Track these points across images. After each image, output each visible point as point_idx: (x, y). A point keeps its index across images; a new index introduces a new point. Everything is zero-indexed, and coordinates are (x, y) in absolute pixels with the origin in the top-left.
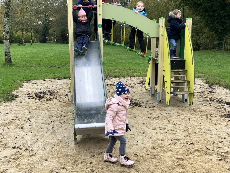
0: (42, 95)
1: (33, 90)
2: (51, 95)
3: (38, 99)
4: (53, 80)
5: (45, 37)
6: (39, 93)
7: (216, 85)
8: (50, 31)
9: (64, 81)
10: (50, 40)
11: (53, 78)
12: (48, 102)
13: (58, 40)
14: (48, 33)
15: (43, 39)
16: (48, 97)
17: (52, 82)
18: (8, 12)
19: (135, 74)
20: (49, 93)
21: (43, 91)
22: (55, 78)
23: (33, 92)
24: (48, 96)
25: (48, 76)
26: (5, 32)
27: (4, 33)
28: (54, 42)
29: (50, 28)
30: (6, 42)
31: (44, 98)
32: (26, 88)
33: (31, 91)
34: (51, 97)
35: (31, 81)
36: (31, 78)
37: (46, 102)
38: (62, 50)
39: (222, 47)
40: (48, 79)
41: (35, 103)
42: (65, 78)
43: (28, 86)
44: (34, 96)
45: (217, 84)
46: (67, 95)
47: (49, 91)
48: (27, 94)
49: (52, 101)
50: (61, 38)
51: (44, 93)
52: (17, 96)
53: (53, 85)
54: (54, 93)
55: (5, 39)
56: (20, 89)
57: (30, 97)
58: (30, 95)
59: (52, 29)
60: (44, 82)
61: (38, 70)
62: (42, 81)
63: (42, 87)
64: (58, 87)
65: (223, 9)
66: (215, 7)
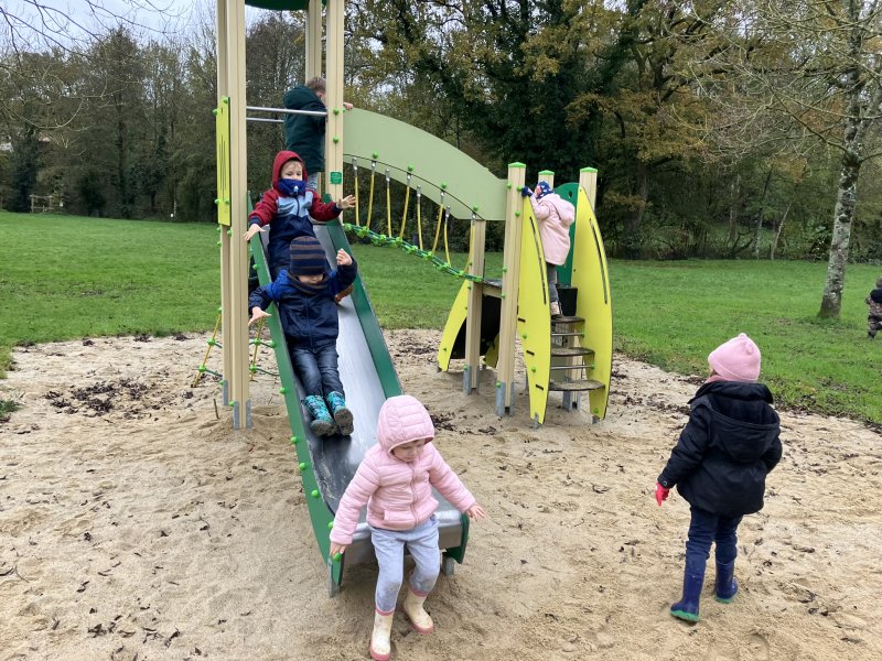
0: (103, 397)
1: (63, 379)
2: (134, 396)
3: (91, 412)
4: (120, 342)
5: (24, 192)
6: (89, 389)
8: (41, 176)
9: (159, 344)
10: (42, 203)
11: (118, 336)
12: (135, 423)
13: (71, 203)
14: (35, 180)
15: (19, 198)
16: (127, 404)
17: (118, 348)
20: (125, 390)
21: (100, 382)
22: (123, 335)
23: (64, 386)
24: (123, 400)
25: (97, 330)
28: (57, 211)
29: (43, 166)
31: (111, 407)
32: (33, 372)
33: (55, 382)
34: (137, 404)
35: (40, 345)
36: (36, 336)
38: (92, 236)
40: (102, 340)
41: (91, 430)
42: (160, 334)
43: (37, 365)
44: (75, 402)
46: (189, 395)
47: (124, 384)
48: (48, 397)
49: (146, 423)
50: (80, 199)
51: (105, 390)
52: (12, 407)
53: (129, 361)
54: (143, 387)
56: (10, 374)
57: (61, 405)
58: (60, 400)
59: (52, 171)
60: (88, 349)
61: (46, 305)
62: (78, 344)
63: (91, 367)
64: (149, 366)
65: (561, 144)
66: (542, 139)
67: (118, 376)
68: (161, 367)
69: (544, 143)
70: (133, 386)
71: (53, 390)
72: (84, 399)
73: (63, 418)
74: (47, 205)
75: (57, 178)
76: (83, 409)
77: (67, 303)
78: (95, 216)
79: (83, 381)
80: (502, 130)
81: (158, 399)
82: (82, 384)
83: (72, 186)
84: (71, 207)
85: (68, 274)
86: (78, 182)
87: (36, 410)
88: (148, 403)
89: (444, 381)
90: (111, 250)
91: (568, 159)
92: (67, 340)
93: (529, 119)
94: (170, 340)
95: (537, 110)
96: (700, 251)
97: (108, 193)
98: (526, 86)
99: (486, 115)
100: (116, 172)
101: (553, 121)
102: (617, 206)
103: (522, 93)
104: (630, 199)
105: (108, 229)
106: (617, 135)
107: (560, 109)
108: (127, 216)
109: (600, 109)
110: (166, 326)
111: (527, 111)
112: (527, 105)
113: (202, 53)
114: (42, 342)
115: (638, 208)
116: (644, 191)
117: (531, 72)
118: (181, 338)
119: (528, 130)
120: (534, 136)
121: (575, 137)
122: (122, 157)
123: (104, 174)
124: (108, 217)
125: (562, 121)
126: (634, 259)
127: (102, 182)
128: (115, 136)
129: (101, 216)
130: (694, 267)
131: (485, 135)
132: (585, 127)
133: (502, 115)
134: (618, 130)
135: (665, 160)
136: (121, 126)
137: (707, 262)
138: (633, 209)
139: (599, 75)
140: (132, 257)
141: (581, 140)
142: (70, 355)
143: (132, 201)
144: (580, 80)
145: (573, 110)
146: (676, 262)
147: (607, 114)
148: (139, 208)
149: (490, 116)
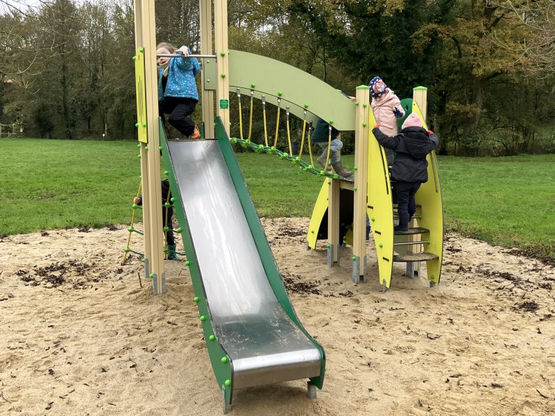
0: (57, 274)
1: (29, 261)
2: (80, 272)
3: (49, 284)
4: (68, 233)
6: (47, 268)
8: (6, 109)
9: (95, 234)
10: (8, 129)
11: (67, 228)
12: (81, 292)
13: (29, 129)
16: (74, 279)
17: (66, 238)
20: (73, 268)
21: (55, 263)
22: (70, 228)
23: (29, 266)
24: (72, 276)
25: (51, 224)
28: (19, 136)
29: (7, 101)
31: (64, 281)
32: (7, 256)
33: (23, 263)
34: (83, 279)
35: (11, 236)
36: (9, 230)
37: (75, 292)
38: (45, 153)
40: (54, 232)
41: (44, 295)
42: (97, 226)
43: (9, 251)
44: (38, 278)
46: (120, 271)
47: (72, 264)
48: (19, 274)
49: (89, 292)
50: (35, 126)
51: (59, 269)
53: (75, 247)
54: (86, 266)
57: (28, 280)
58: (27, 276)
59: (14, 105)
60: (45, 239)
61: (14, 206)
62: (38, 235)
63: (48, 252)
64: (90, 250)
65: (408, 65)
66: (393, 62)
67: (67, 258)
68: (98, 251)
69: (394, 65)
70: (78, 265)
71: (22, 269)
72: (44, 275)
73: (30, 289)
74: (11, 132)
75: (18, 110)
76: (44, 282)
77: (28, 205)
78: (46, 138)
79: (42, 262)
80: (361, 56)
81: (98, 274)
82: (42, 264)
83: (29, 116)
84: (28, 132)
85: (28, 183)
86: (33, 113)
87: (11, 283)
88: (90, 278)
89: (313, 257)
90: (59, 164)
91: (415, 77)
92: (30, 232)
93: (382, 46)
94: (105, 230)
95: (388, 39)
96: (529, 148)
97: (56, 120)
98: (379, 20)
99: (346, 45)
100: (61, 104)
101: (401, 47)
102: (457, 113)
103: (375, 26)
104: (468, 107)
105: (56, 148)
106: (455, 56)
107: (406, 37)
108: (70, 137)
109: (440, 35)
110: (102, 221)
111: (380, 41)
112: (380, 35)
113: (124, 8)
114: (12, 234)
115: (474, 114)
116: (479, 100)
117: (382, 10)
118: (113, 228)
119: (381, 55)
120: (386, 60)
121: (420, 59)
122: (65, 92)
123: (52, 105)
124: (55, 138)
125: (409, 47)
126: (473, 156)
127: (51, 111)
128: (60, 76)
129: (51, 138)
130: (523, 161)
131: (346, 61)
132: (428, 50)
133: (359, 45)
134: (455, 52)
135: (496, 74)
136: (64, 68)
137: (534, 157)
138: (470, 115)
139: (438, 8)
140: (75, 169)
141: (425, 61)
142: (32, 243)
143: (73, 125)
144: (423, 13)
145: (417, 37)
146: (509, 158)
147: (446, 39)
148: (79, 130)
149: (350, 46)
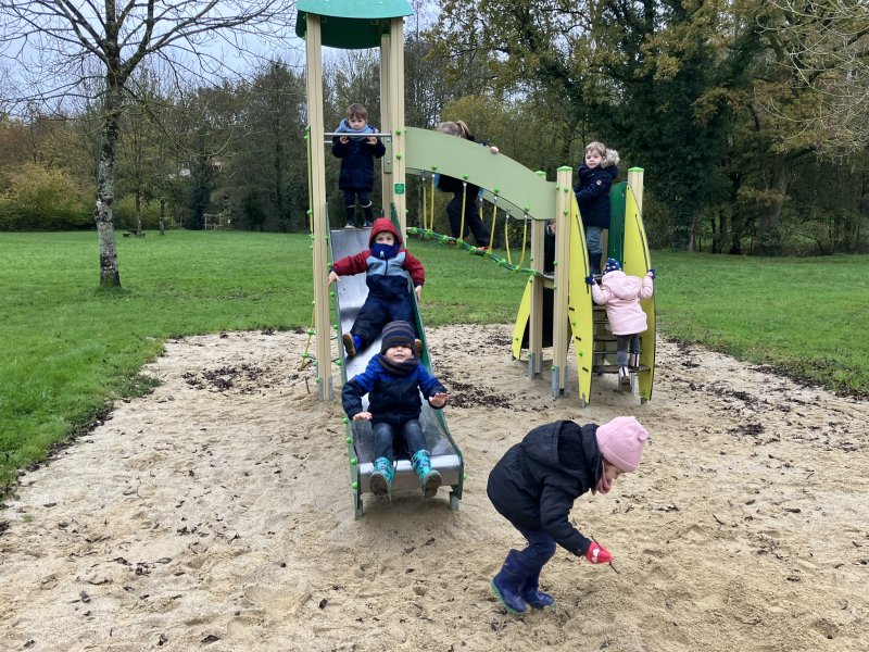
0: (226, 378)
1: (199, 364)
2: (252, 376)
3: (215, 389)
4: (249, 335)
5: (200, 211)
6: (217, 372)
7: (697, 347)
8: (213, 197)
9: (280, 336)
10: (214, 221)
11: (249, 330)
12: (247, 397)
13: (238, 220)
14: (208, 201)
15: (195, 217)
16: (244, 384)
17: (246, 340)
18: (111, 144)
19: (472, 316)
20: (245, 373)
21: (226, 366)
22: (253, 330)
23: (198, 369)
24: (243, 380)
25: (232, 325)
26: (102, 201)
27: (99, 203)
28: (225, 228)
29: (215, 188)
30: (104, 227)
31: (232, 385)
32: (177, 358)
33: (193, 365)
34: (253, 384)
35: (187, 338)
36: (185, 330)
37: (241, 397)
38: (251, 248)
39: (688, 243)
40: (235, 334)
41: (212, 401)
42: (282, 329)
43: (182, 353)
44: (205, 381)
45: (699, 342)
46: (296, 377)
47: (245, 368)
48: (185, 377)
49: (258, 396)
50: (244, 216)
51: (229, 372)
52: (156, 383)
53: (253, 350)
54: (260, 371)
55: (103, 220)
56: (160, 360)
57: (193, 383)
58: (194, 379)
59: (221, 192)
60: (223, 340)
61: (199, 306)
62: (216, 337)
63: (222, 355)
64: (268, 354)
65: (689, 141)
66: (669, 137)
67: (241, 362)
68: (277, 355)
69: (670, 140)
70: (252, 369)
71: (189, 371)
72: (212, 379)
73: (194, 393)
74: (217, 223)
75: (226, 198)
76: (210, 386)
77: (215, 304)
78: (256, 231)
79: (213, 365)
80: (628, 130)
81: (270, 380)
82: (212, 368)
83: (238, 204)
84: (236, 223)
86: (243, 201)
87: (174, 386)
88: (261, 383)
90: (265, 260)
91: (696, 155)
92: (209, 333)
93: (655, 118)
94: (291, 333)
95: (663, 108)
96: (852, 246)
97: (268, 210)
98: (651, 84)
99: (610, 116)
100: (275, 190)
101: (680, 119)
102: (753, 201)
103: (647, 92)
104: (765, 194)
105: (265, 242)
106: (750, 128)
107: (687, 105)
108: (284, 229)
109: (729, 103)
110: (288, 322)
111: (653, 110)
112: (653, 103)
113: (348, 76)
114: (189, 335)
115: (774, 202)
117: (653, 71)
118: (299, 331)
119: (654, 129)
120: (661, 134)
121: (704, 133)
122: (279, 176)
123: (265, 193)
124: (267, 231)
125: (690, 117)
127: (263, 199)
128: (273, 157)
129: (262, 230)
131: (610, 136)
132: (714, 122)
133: (627, 116)
134: (751, 123)
135: (804, 151)
136: (279, 149)
139: (728, 68)
140: (279, 266)
141: (710, 135)
142: (208, 346)
143: (288, 216)
144: (710, 74)
145: (700, 106)
147: (738, 108)
148: (294, 223)
149: (615, 117)
